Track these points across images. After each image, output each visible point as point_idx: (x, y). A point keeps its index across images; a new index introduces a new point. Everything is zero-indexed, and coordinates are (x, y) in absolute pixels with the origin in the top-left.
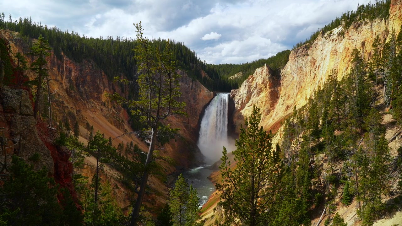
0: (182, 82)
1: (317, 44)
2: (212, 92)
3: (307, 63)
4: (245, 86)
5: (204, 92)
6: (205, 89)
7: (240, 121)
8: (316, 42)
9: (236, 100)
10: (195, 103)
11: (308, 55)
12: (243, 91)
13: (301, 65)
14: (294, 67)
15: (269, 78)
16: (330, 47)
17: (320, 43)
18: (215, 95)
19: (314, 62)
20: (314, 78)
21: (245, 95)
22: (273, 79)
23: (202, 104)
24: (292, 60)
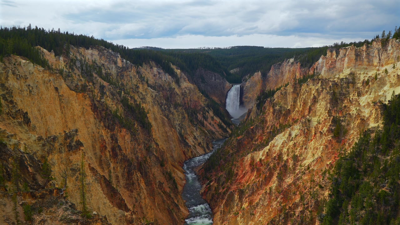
0: (218, 79)
1: (284, 64)
2: (231, 84)
3: (279, 73)
4: (249, 82)
5: (228, 84)
6: (228, 82)
7: (246, 100)
8: (283, 64)
9: (244, 89)
10: (224, 90)
11: (280, 69)
12: (248, 84)
13: (277, 73)
14: (273, 73)
15: (261, 78)
16: (288, 68)
17: (285, 64)
18: (232, 86)
19: (282, 73)
20: (282, 80)
21: (249, 86)
22: (263, 78)
23: (226, 91)
24: (273, 70)
